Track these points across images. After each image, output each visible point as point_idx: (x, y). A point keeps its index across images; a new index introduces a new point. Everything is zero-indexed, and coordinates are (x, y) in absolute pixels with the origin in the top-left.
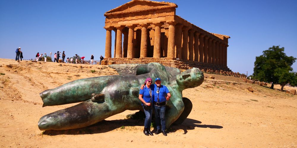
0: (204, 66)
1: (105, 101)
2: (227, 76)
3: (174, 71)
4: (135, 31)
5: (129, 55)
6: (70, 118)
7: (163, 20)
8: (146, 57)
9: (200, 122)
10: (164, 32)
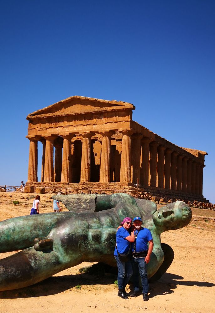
0: (171, 195)
1: (54, 249)
2: (203, 209)
3: (148, 205)
4: (72, 143)
5: (64, 177)
6: (6, 275)
7: (114, 128)
8: (89, 181)
9: (182, 278)
10: (115, 144)
